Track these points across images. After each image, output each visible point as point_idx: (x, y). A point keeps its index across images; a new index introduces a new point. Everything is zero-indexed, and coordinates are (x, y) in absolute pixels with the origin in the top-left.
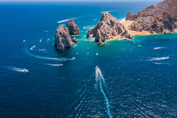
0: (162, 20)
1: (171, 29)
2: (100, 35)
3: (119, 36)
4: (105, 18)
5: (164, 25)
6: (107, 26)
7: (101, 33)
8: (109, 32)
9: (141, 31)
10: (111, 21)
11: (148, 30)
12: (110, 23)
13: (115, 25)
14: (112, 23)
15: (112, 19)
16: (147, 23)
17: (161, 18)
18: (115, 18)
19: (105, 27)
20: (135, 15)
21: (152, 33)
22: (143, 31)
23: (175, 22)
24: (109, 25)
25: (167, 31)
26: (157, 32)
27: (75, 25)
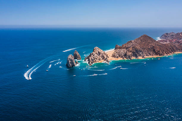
0: (131, 51)
1: (136, 56)
2: (91, 60)
3: (103, 60)
4: (95, 51)
5: (132, 54)
6: (96, 55)
7: (91, 59)
8: (97, 58)
9: (118, 57)
10: (99, 52)
11: (122, 57)
12: (98, 53)
13: (101, 54)
14: (99, 53)
15: (99, 51)
16: (122, 53)
17: (131, 50)
18: (102, 50)
19: (95, 56)
20: (120, 47)
21: (123, 59)
22: (119, 58)
23: (140, 52)
24: (97, 54)
25: (133, 58)
26: (127, 58)
27: (78, 54)
